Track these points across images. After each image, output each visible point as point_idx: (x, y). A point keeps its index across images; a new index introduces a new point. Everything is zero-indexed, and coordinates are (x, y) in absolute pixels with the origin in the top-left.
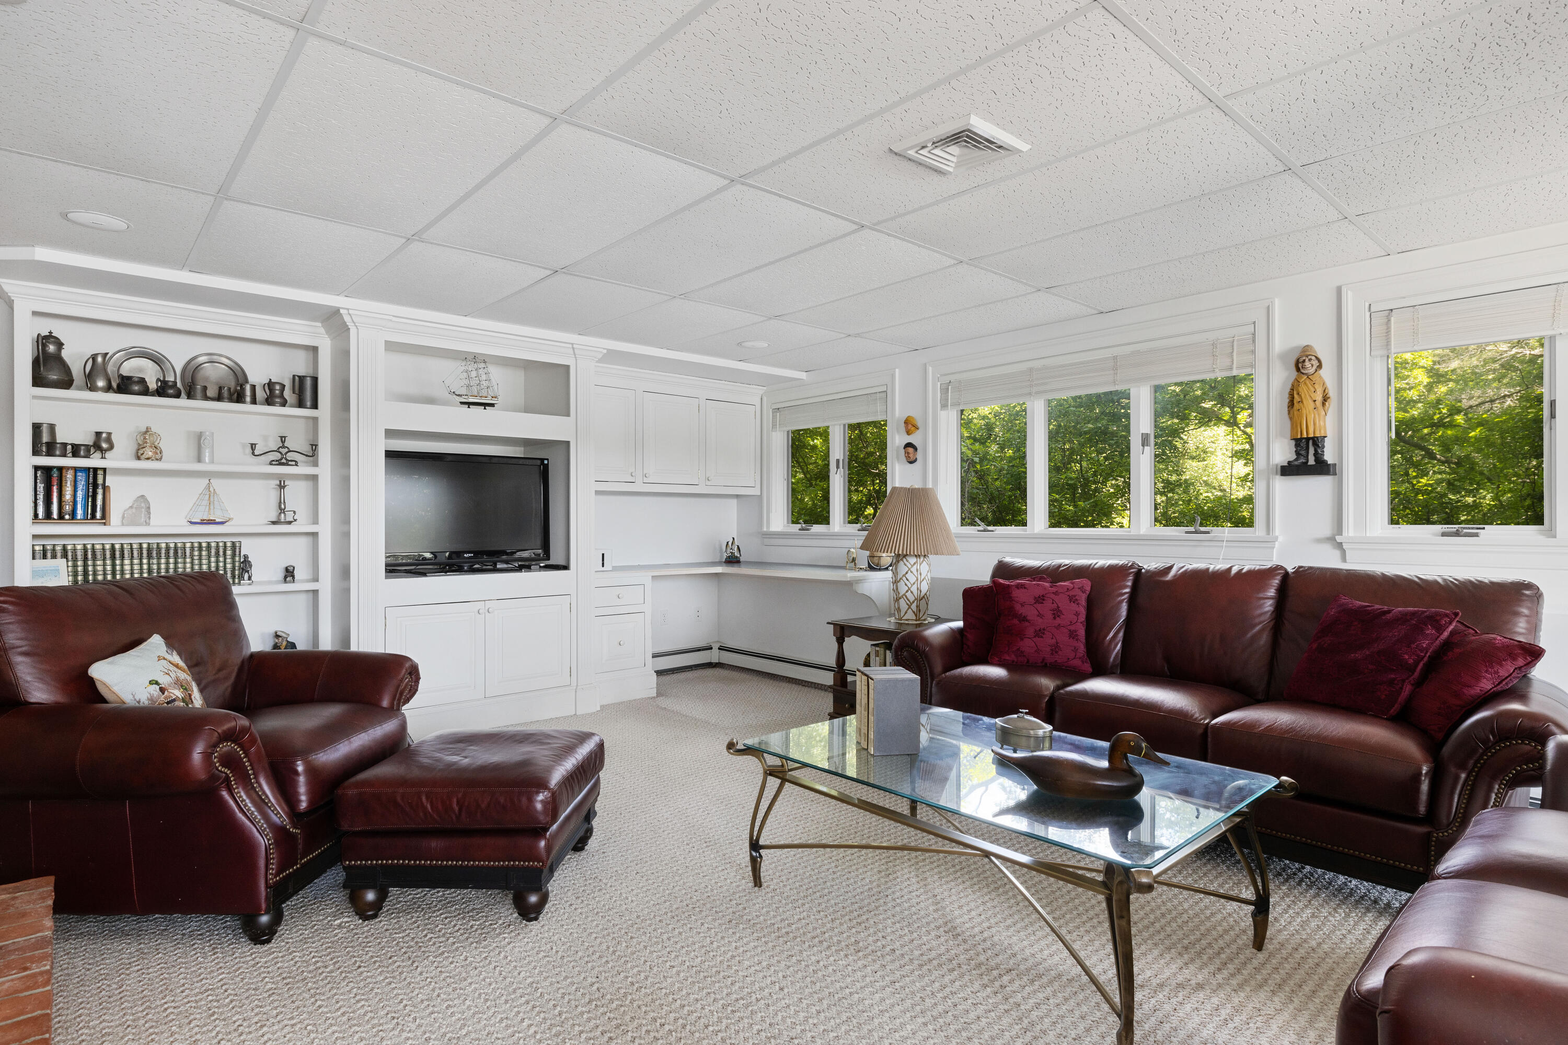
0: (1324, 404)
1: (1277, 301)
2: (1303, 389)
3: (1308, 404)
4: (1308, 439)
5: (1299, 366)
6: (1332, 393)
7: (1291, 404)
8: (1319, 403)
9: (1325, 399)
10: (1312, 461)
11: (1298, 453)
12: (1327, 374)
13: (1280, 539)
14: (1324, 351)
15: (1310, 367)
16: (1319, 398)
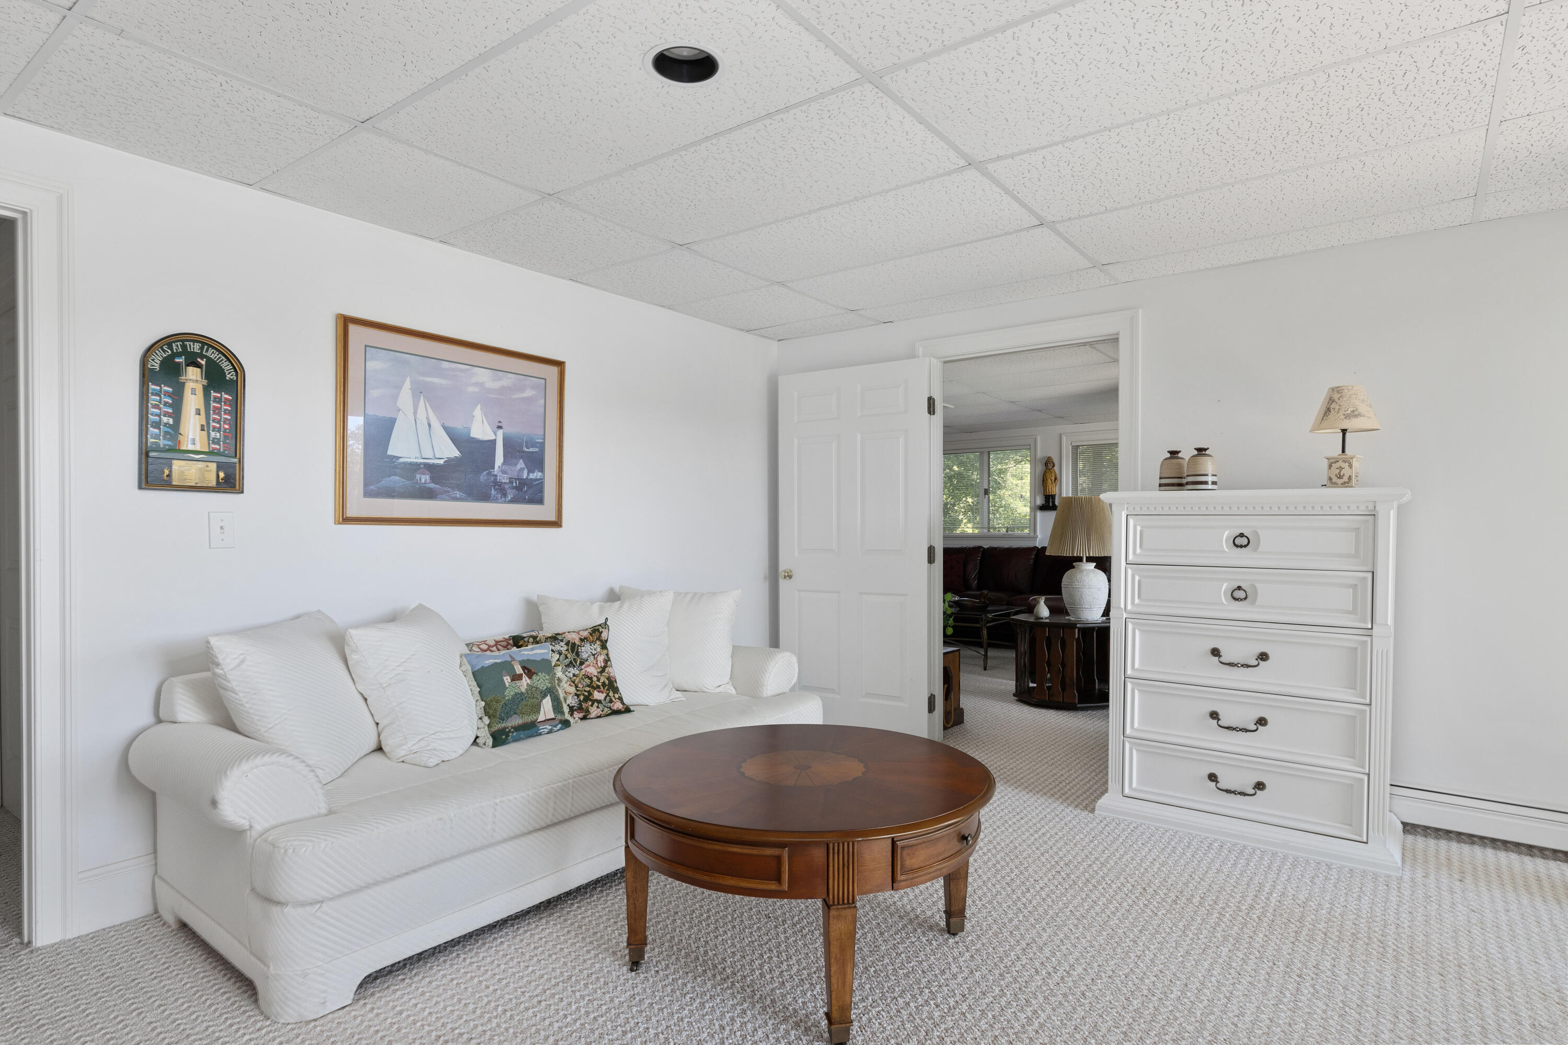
0: (1055, 482)
1: (1038, 437)
2: (1047, 475)
3: (1049, 481)
4: (1049, 495)
5: (1046, 464)
6: (1058, 477)
7: (1043, 481)
8: (1053, 481)
9: (1056, 479)
10: (1051, 505)
11: (1046, 501)
12: (1056, 469)
13: (1039, 537)
14: (1056, 461)
15: (1050, 466)
16: (1053, 479)
